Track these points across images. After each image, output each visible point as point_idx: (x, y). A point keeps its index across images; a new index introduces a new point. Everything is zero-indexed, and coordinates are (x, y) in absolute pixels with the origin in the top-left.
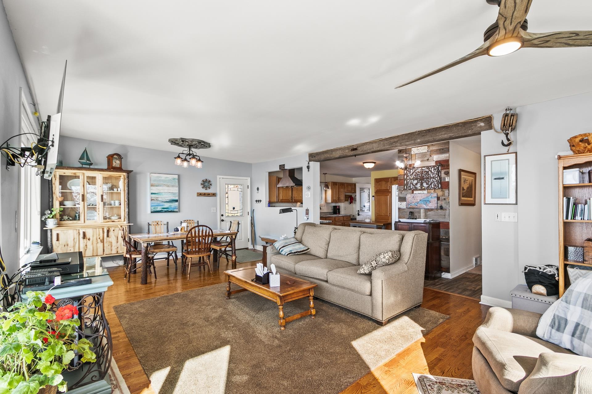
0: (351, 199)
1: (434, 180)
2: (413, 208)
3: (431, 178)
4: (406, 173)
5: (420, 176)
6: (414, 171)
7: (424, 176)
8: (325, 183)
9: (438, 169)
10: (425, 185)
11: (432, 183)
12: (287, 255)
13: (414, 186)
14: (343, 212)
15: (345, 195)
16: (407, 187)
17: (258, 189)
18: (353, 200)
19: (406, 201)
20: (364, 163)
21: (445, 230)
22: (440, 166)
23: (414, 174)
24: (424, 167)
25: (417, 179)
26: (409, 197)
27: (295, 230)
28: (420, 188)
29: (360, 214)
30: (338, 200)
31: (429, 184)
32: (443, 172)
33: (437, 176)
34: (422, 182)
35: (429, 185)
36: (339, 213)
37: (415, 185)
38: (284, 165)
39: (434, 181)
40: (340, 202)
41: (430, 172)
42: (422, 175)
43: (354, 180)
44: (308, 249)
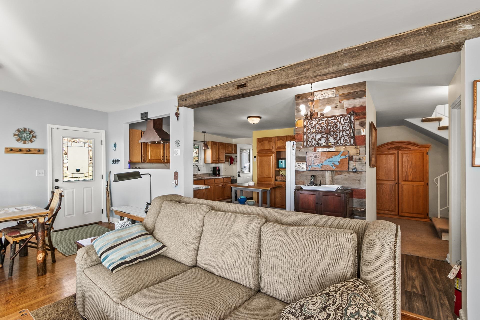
0: (231, 160)
1: (344, 133)
2: (315, 171)
3: (340, 131)
4: (307, 124)
5: (324, 129)
6: (316, 122)
7: (330, 129)
8: (204, 142)
9: (350, 120)
10: (331, 140)
11: (341, 137)
12: (113, 270)
13: (317, 142)
14: (223, 174)
15: (226, 156)
16: (307, 143)
17: (115, 145)
18: (233, 161)
19: (306, 162)
20: (248, 117)
21: (360, 199)
22: (353, 114)
23: (317, 126)
24: (331, 117)
25: (321, 133)
26: (311, 156)
27: (147, 208)
28: (325, 144)
29: (240, 175)
30: (218, 160)
31: (338, 139)
32: (357, 123)
33: (348, 128)
34: (327, 137)
35: (338, 141)
36: (219, 174)
37: (319, 140)
38: (146, 113)
39: (345, 135)
40: (220, 163)
41: (338, 123)
42: (327, 128)
43: (234, 141)
44: (164, 246)
